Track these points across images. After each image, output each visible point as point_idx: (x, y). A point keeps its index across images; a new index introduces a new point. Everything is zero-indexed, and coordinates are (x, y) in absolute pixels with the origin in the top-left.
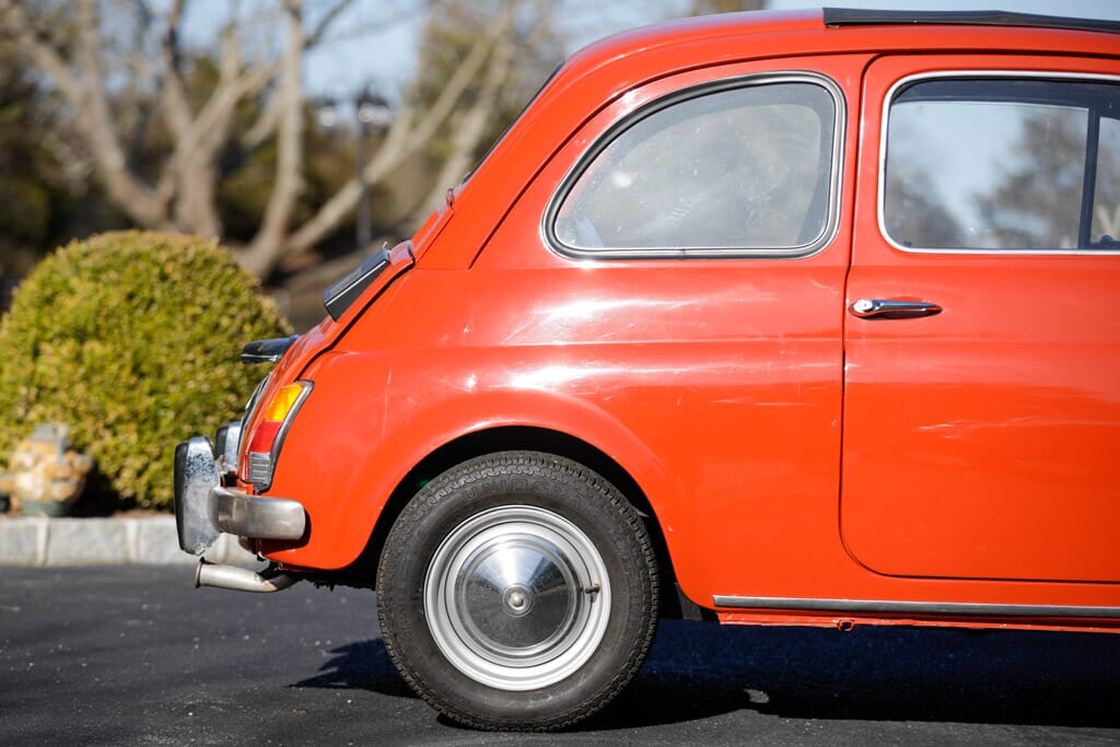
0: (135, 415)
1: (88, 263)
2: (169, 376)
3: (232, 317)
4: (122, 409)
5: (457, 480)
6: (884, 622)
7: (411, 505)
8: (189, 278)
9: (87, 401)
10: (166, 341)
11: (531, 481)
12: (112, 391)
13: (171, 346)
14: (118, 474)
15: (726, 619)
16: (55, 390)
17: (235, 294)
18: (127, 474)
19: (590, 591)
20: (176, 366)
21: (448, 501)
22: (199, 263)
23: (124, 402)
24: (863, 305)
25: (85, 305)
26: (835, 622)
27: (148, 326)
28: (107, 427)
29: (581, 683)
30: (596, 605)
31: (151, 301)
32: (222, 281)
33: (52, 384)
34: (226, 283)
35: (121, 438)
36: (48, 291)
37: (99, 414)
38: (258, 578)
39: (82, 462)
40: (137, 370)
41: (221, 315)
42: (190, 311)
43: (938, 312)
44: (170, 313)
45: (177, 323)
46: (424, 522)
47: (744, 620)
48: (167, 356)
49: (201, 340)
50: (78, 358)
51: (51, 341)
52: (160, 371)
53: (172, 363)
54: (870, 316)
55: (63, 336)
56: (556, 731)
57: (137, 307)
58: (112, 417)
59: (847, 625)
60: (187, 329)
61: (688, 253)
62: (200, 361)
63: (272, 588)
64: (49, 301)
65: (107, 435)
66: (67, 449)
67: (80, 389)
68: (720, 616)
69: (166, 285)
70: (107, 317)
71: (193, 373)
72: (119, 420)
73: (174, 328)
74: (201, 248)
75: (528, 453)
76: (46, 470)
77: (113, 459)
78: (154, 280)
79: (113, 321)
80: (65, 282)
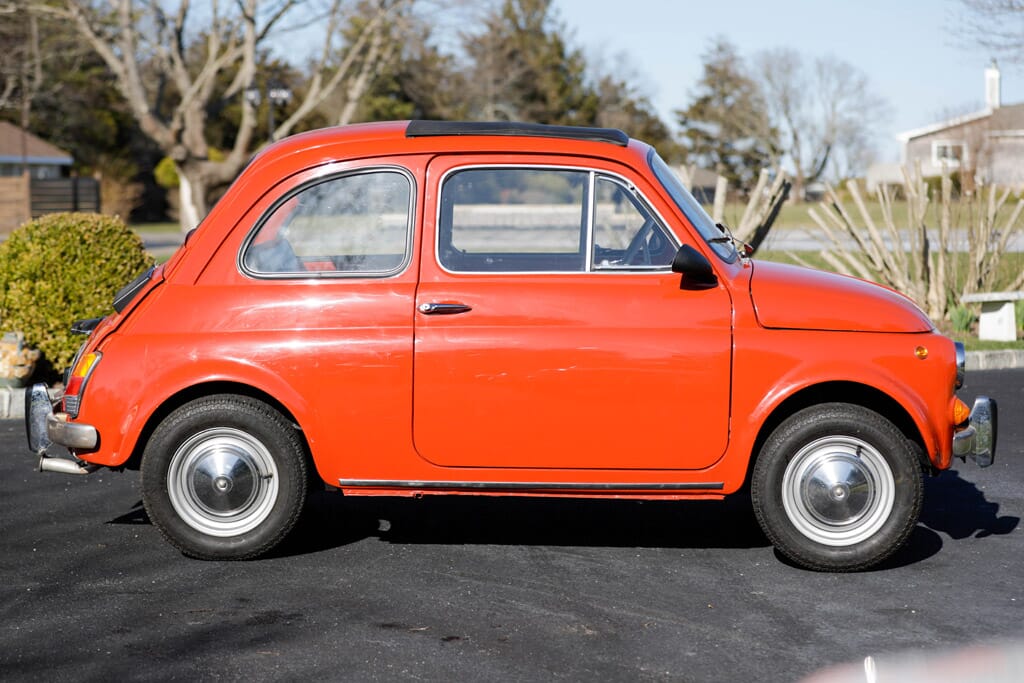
0: (66, 326)
1: (37, 233)
2: (86, 302)
3: (125, 265)
4: (57, 322)
5: (185, 413)
6: (441, 493)
7: (159, 428)
8: (98, 242)
9: (37, 317)
10: (84, 281)
11: (229, 413)
12: (52, 312)
13: (87, 284)
14: (56, 361)
15: (348, 493)
16: (18, 310)
17: (127, 251)
18: (62, 360)
19: (266, 477)
20: (90, 296)
21: (181, 425)
22: (105, 232)
23: (59, 318)
24: (424, 307)
25: (35, 259)
26: (411, 494)
27: (73, 272)
28: (50, 332)
29: (262, 532)
30: (271, 485)
31: (76, 256)
32: (118, 243)
33: (16, 307)
34: (121, 244)
35: (58, 338)
36: (15, 250)
37: (44, 325)
38: (77, 466)
39: (33, 355)
40: (66, 298)
41: (118, 264)
42: (98, 262)
43: (470, 309)
44: (86, 264)
45: (91, 270)
46: (166, 439)
47: (358, 493)
48: (84, 290)
49: (105, 280)
50: (32, 291)
51: (15, 281)
52: (80, 299)
53: (87, 294)
54: (428, 312)
55: (22, 277)
56: (248, 560)
57: (67, 261)
58: (52, 326)
59: (418, 495)
60: (97, 273)
61: (323, 275)
62: (104, 293)
63: (86, 472)
64: (15, 256)
65: (50, 337)
66: (23, 347)
67: (33, 309)
68: (344, 491)
69: (85, 246)
70: (49, 267)
71: (100, 299)
72: (57, 328)
73: (88, 273)
74: (107, 222)
75: (229, 396)
76: (10, 360)
77: (53, 351)
78: (77, 243)
79: (52, 269)
80: (24, 244)
